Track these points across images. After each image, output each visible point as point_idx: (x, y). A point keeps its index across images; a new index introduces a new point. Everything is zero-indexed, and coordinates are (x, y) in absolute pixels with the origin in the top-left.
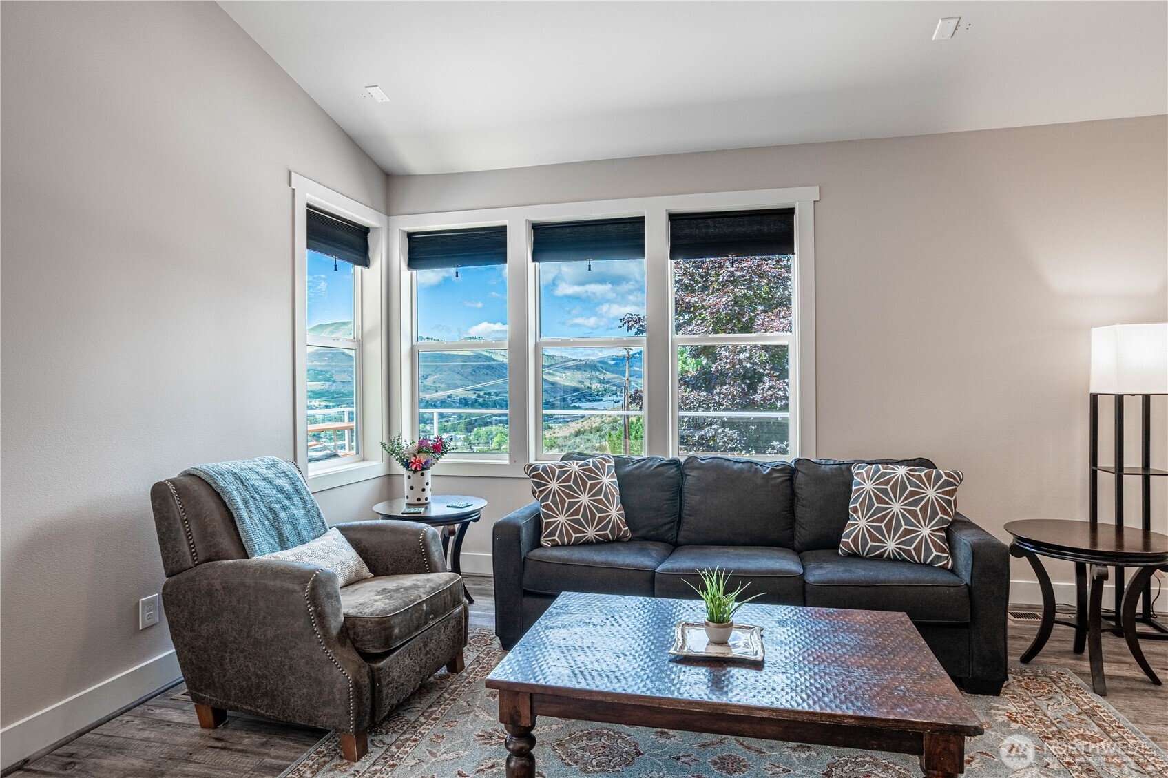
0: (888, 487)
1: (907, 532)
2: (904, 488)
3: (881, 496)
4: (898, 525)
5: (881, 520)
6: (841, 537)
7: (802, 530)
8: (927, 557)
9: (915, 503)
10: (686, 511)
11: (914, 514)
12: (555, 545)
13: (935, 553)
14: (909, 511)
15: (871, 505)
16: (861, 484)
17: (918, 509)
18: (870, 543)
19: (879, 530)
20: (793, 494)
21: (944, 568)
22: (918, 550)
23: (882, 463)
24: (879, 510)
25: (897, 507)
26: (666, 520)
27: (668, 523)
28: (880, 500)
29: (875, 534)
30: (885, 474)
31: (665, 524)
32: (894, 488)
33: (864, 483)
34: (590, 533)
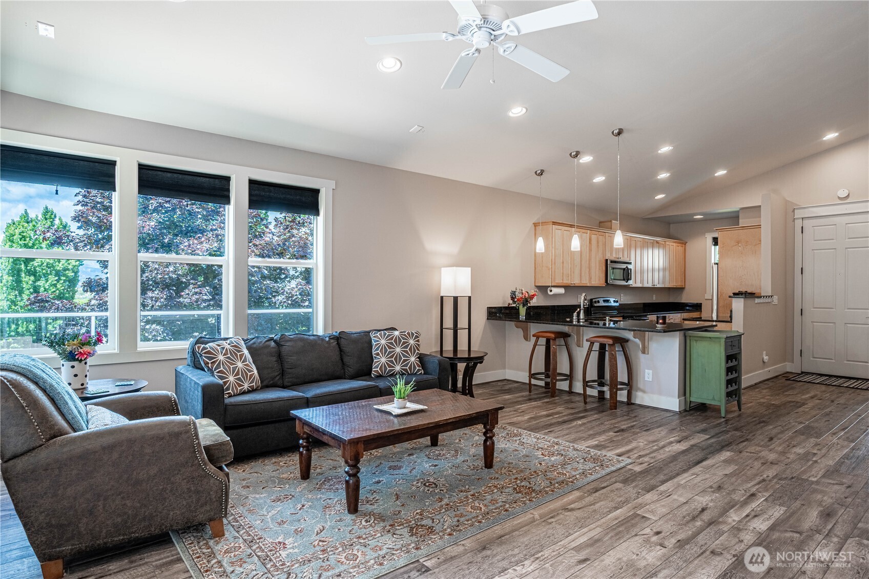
0: (393, 341)
1: (405, 361)
2: (400, 341)
3: (390, 346)
4: (400, 358)
5: (392, 357)
6: (372, 369)
7: (349, 369)
8: (414, 370)
9: (406, 347)
10: (286, 366)
11: (406, 352)
12: (230, 396)
13: (417, 368)
14: (404, 351)
15: (386, 351)
16: (378, 341)
17: (408, 349)
18: (388, 369)
19: (392, 362)
20: (341, 350)
21: (421, 374)
22: (410, 368)
23: (385, 330)
24: (390, 352)
25: (398, 350)
26: (276, 374)
27: (278, 375)
28: (390, 348)
29: (390, 364)
30: (390, 335)
31: (277, 376)
32: (395, 341)
33: (379, 341)
34: (246, 386)
